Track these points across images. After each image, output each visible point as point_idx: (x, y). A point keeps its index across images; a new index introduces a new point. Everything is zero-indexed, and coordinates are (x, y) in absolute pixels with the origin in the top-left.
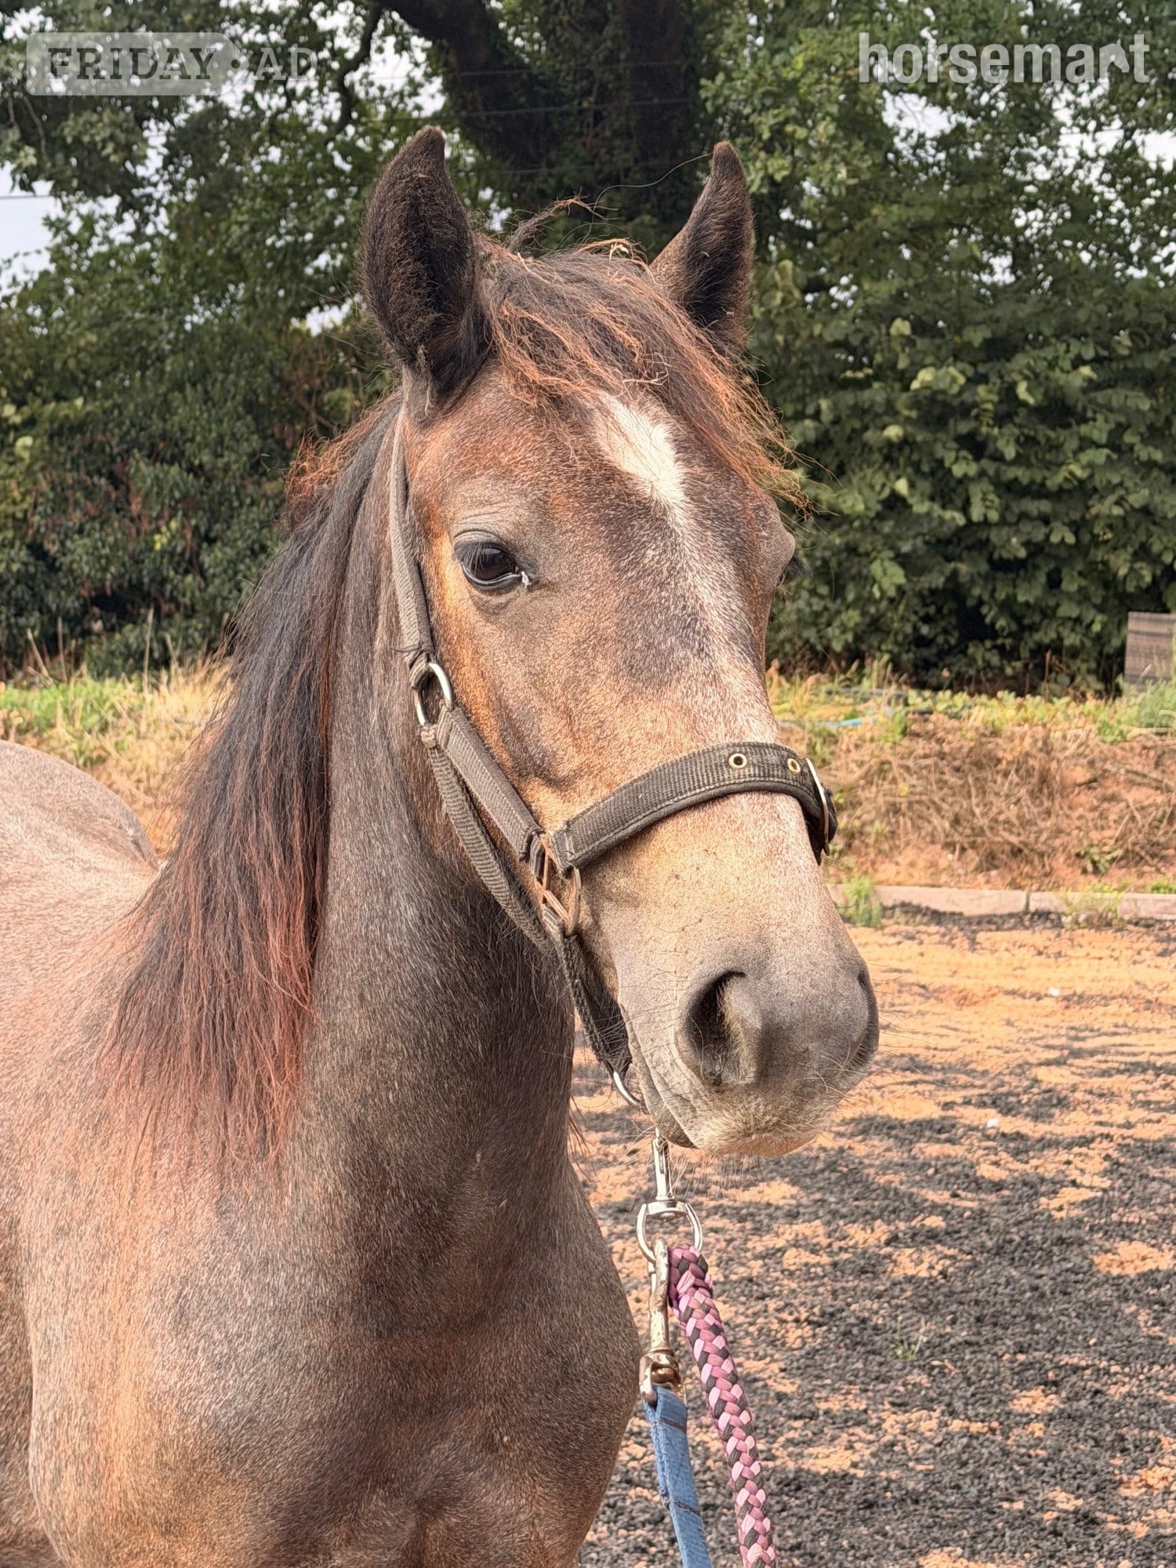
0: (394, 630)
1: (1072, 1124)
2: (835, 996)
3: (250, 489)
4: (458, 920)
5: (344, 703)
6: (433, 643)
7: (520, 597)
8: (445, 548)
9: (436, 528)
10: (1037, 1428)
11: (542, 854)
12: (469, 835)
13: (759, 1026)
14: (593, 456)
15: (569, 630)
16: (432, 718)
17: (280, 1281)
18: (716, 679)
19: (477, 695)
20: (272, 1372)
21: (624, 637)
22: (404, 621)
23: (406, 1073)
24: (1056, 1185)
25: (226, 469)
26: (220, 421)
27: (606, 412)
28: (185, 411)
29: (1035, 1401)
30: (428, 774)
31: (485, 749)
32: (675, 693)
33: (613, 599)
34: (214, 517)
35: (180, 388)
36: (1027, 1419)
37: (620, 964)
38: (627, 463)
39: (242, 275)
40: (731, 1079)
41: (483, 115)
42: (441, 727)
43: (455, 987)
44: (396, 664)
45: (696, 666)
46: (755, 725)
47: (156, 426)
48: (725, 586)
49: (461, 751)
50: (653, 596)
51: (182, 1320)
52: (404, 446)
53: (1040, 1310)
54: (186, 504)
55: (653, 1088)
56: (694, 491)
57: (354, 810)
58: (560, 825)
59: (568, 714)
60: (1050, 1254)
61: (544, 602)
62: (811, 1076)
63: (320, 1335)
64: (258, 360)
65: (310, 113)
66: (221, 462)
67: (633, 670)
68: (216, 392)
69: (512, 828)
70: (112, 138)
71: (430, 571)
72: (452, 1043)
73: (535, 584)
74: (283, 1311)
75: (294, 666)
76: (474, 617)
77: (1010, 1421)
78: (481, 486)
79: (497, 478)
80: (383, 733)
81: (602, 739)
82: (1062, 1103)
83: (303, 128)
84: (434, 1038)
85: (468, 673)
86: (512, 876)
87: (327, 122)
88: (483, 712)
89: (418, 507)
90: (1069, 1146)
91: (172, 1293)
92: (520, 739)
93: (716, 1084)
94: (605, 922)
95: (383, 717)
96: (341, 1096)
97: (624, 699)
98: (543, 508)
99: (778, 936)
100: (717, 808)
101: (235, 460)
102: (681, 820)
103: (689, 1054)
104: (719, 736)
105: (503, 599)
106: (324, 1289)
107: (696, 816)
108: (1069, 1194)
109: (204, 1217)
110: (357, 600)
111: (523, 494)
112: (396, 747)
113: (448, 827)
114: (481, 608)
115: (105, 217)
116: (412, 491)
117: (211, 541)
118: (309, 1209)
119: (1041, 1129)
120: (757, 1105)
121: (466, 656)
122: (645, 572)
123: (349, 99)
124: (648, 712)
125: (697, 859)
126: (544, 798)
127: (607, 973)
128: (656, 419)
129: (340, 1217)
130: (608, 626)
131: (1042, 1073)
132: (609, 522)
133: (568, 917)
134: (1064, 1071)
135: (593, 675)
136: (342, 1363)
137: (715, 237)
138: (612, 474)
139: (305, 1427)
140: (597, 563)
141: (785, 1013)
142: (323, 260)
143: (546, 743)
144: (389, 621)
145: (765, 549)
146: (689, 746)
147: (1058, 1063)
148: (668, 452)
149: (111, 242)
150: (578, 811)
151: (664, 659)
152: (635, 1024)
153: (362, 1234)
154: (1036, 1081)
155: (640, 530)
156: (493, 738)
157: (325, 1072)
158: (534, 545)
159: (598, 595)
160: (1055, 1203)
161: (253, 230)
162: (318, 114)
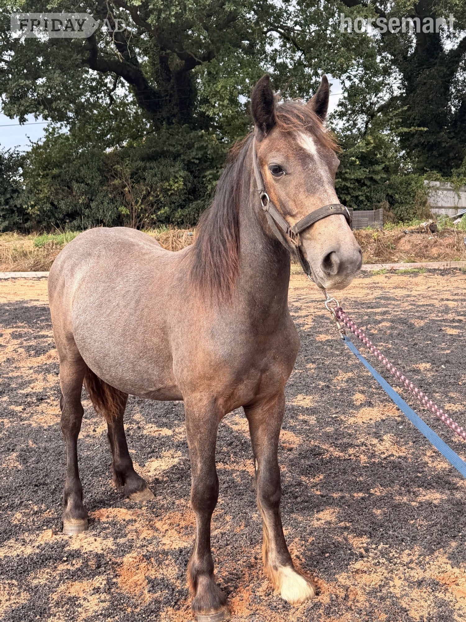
0: (255, 186)
1: (303, 313)
2: (354, 255)
3: (100, 188)
4: (271, 247)
5: (242, 204)
6: (265, 188)
7: (283, 177)
8: (266, 168)
9: (264, 163)
10: (313, 371)
11: (290, 231)
12: (274, 229)
13: (339, 262)
14: (297, 145)
15: (294, 183)
16: (265, 205)
17: (234, 326)
18: (326, 191)
19: (275, 199)
20: (233, 345)
21: (306, 184)
22: (258, 185)
23: (261, 281)
24: (304, 325)
25: (94, 184)
26: (92, 173)
27: (299, 135)
28: (84, 171)
29: (310, 366)
30: (265, 216)
31: (277, 210)
32: (317, 195)
33: (303, 176)
34: (92, 195)
35: (82, 166)
36: (311, 369)
37: (308, 253)
38: (305, 146)
39: (90, 140)
40: (332, 273)
41: (144, 101)
42: (267, 207)
43: (271, 261)
44: (256, 194)
45: (322, 189)
46: (334, 200)
47: (77, 175)
48: (326, 171)
49: (272, 211)
50: (312, 175)
51: (213, 336)
52: (256, 146)
53: (307, 348)
54: (85, 193)
55: (316, 277)
56: (319, 152)
57: (246, 227)
58: (294, 225)
59: (295, 201)
60: (306, 338)
61: (289, 177)
62: (348, 272)
63: (243, 337)
64: (100, 158)
65: (103, 102)
66: (93, 183)
67: (308, 191)
68: (90, 167)
69: (284, 227)
70: (64, 106)
71: (263, 173)
72: (270, 273)
73: (287, 174)
74: (236, 332)
75: (230, 196)
76: (273, 182)
77: (307, 370)
78: (274, 153)
79: (277, 151)
80: (253, 209)
81: (302, 206)
82: (300, 309)
83: (101, 105)
84: (267, 272)
85: (273, 194)
86: (284, 237)
87: (106, 104)
88: (276, 202)
89: (260, 159)
90: (304, 317)
91: (210, 331)
92: (284, 207)
93: (329, 275)
94: (304, 244)
95: (253, 205)
96: (246, 287)
97: (306, 197)
98: (287, 158)
99: (342, 243)
100: (327, 218)
101: (96, 182)
102: (320, 221)
103: (323, 269)
104: (327, 203)
105: (279, 178)
106: (243, 328)
107: (323, 220)
108: (306, 326)
109: (215, 316)
110: (245, 182)
111: (283, 155)
112: (256, 211)
113: (269, 228)
114: (275, 180)
115: (57, 128)
116: (258, 156)
117: (92, 201)
118: (239, 311)
119: (296, 315)
120: (337, 278)
121: (272, 191)
122: (309, 170)
123: (111, 99)
124: (312, 199)
125: (324, 229)
126: (290, 219)
127: (305, 255)
128: (310, 136)
129: (246, 312)
130: (302, 181)
131: (294, 303)
132: (301, 159)
133: (297, 244)
134: (298, 303)
135: (300, 192)
136: (247, 341)
137: (322, 96)
138: (301, 149)
139: (241, 355)
140: (299, 168)
141: (344, 259)
142: (109, 136)
143: (290, 207)
144: (254, 185)
145: (334, 163)
146: (321, 206)
147: (297, 301)
148: (313, 143)
149: (59, 133)
150: (298, 221)
151: (315, 188)
152: (311, 264)
153: (251, 315)
154: (293, 305)
155: (308, 160)
156: (279, 207)
157: (242, 282)
158: (285, 165)
159: (300, 175)
160: (304, 328)
161: (93, 129)
162: (104, 102)
